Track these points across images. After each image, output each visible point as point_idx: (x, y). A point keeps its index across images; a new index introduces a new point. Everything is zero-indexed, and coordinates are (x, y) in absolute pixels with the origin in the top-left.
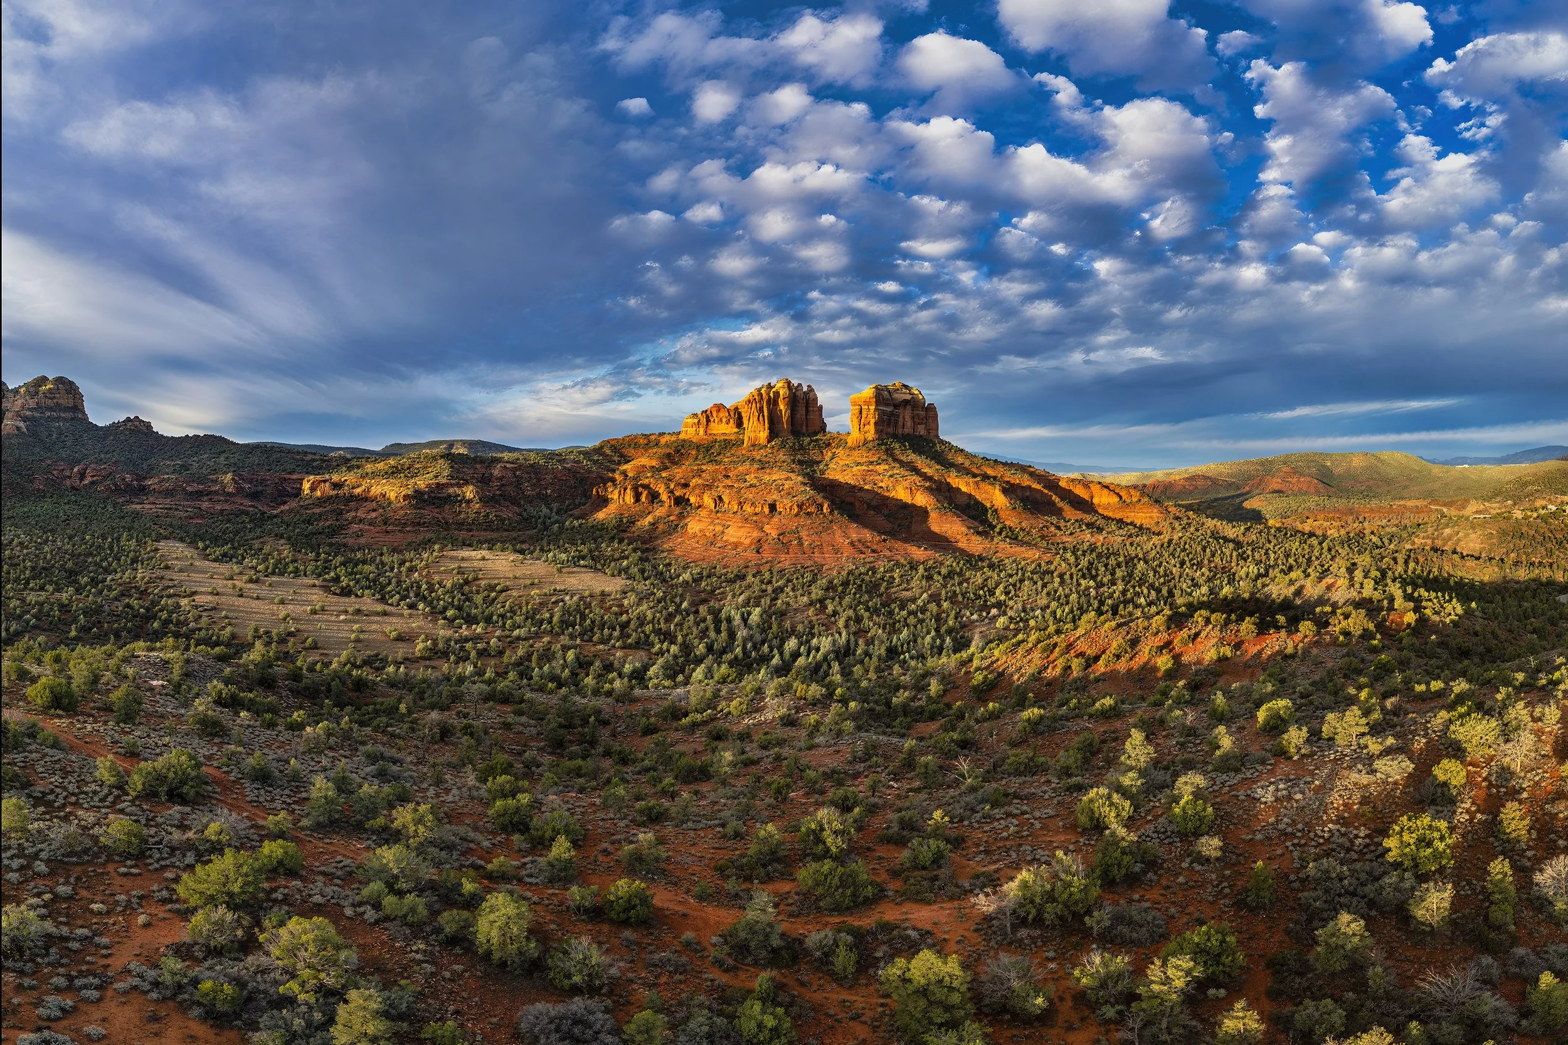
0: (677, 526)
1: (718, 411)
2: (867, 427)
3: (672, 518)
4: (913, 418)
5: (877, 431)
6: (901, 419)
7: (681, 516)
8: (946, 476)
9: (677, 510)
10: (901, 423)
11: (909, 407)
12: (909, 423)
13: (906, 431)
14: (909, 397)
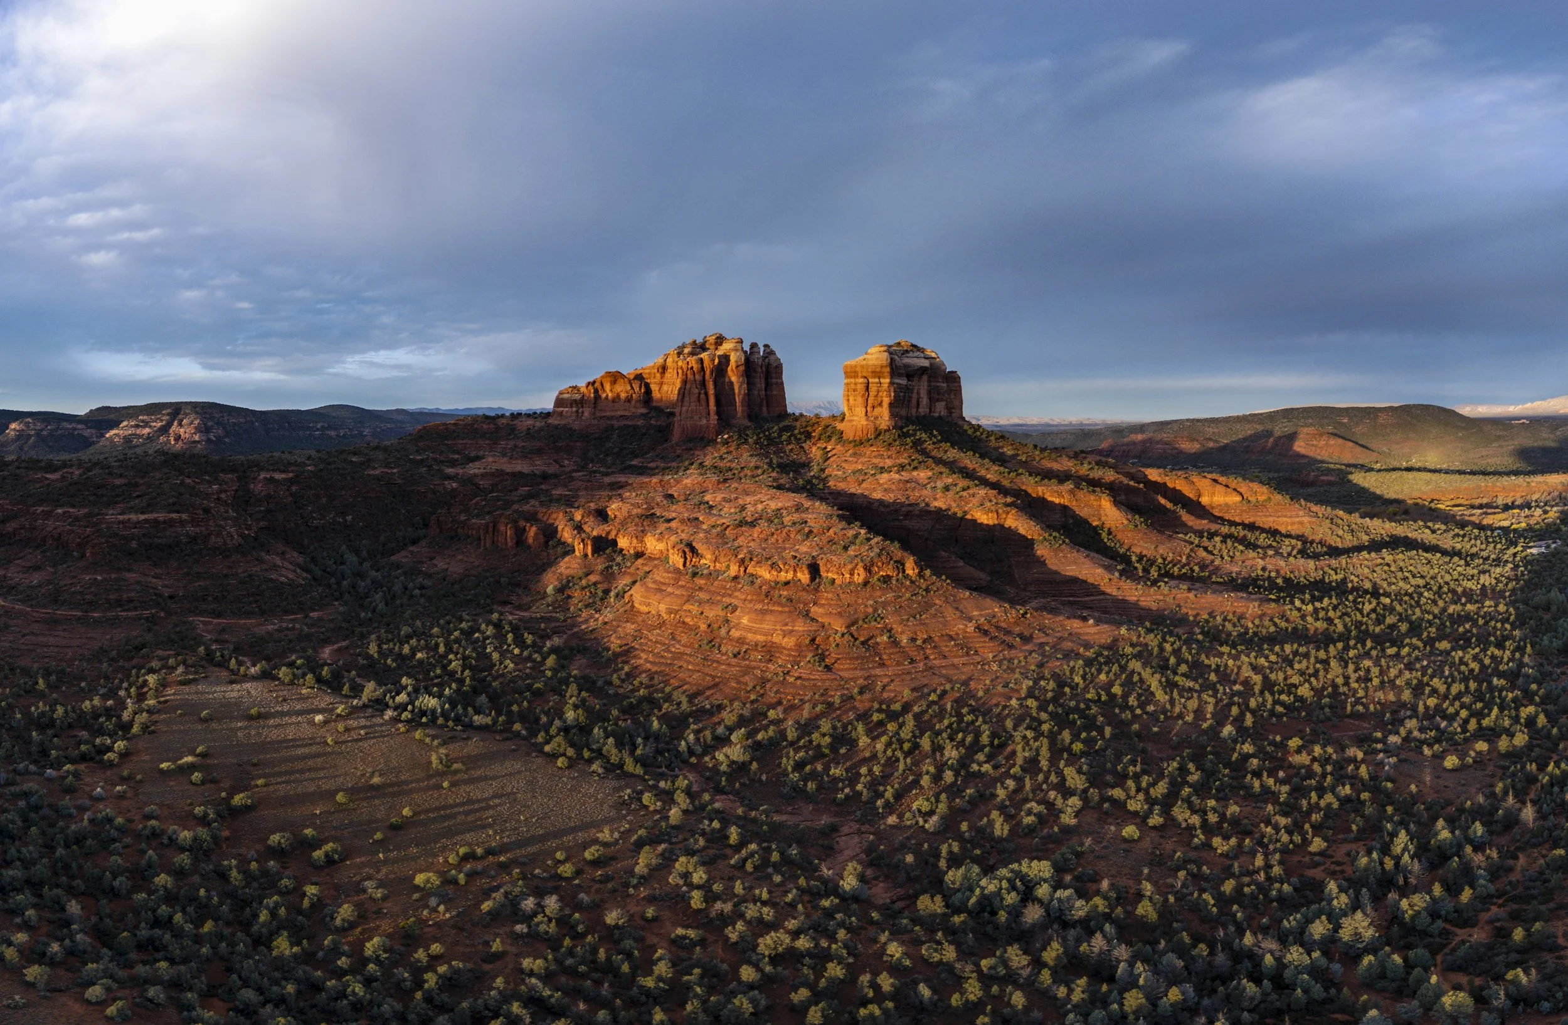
0: (606, 592)
1: (614, 382)
2: (877, 410)
3: (593, 578)
4: (929, 393)
5: (893, 415)
6: (915, 395)
7: (608, 575)
8: (1017, 480)
9: (600, 564)
10: (914, 401)
11: (925, 378)
12: (925, 401)
13: (923, 410)
14: (926, 363)
